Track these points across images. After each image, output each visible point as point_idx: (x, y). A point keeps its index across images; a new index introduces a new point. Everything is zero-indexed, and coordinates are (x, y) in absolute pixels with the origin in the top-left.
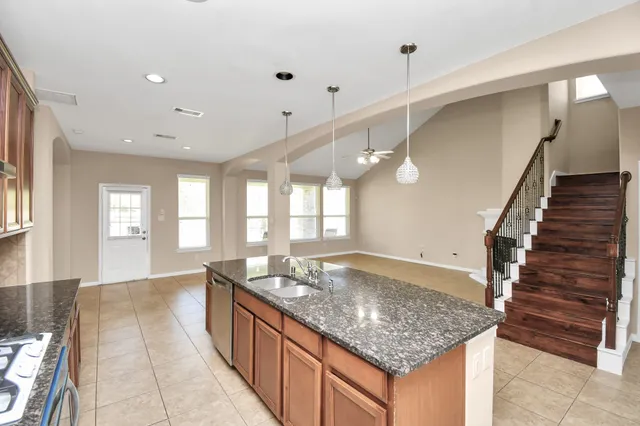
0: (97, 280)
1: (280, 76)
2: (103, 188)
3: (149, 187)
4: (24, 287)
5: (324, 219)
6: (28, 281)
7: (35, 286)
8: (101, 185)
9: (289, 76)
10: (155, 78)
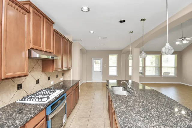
0: (91, 80)
1: (121, 22)
2: (93, 59)
3: (102, 58)
4: (70, 80)
5: (162, 68)
6: (71, 79)
7: (73, 80)
8: (92, 58)
9: (124, 21)
10: (92, 32)
